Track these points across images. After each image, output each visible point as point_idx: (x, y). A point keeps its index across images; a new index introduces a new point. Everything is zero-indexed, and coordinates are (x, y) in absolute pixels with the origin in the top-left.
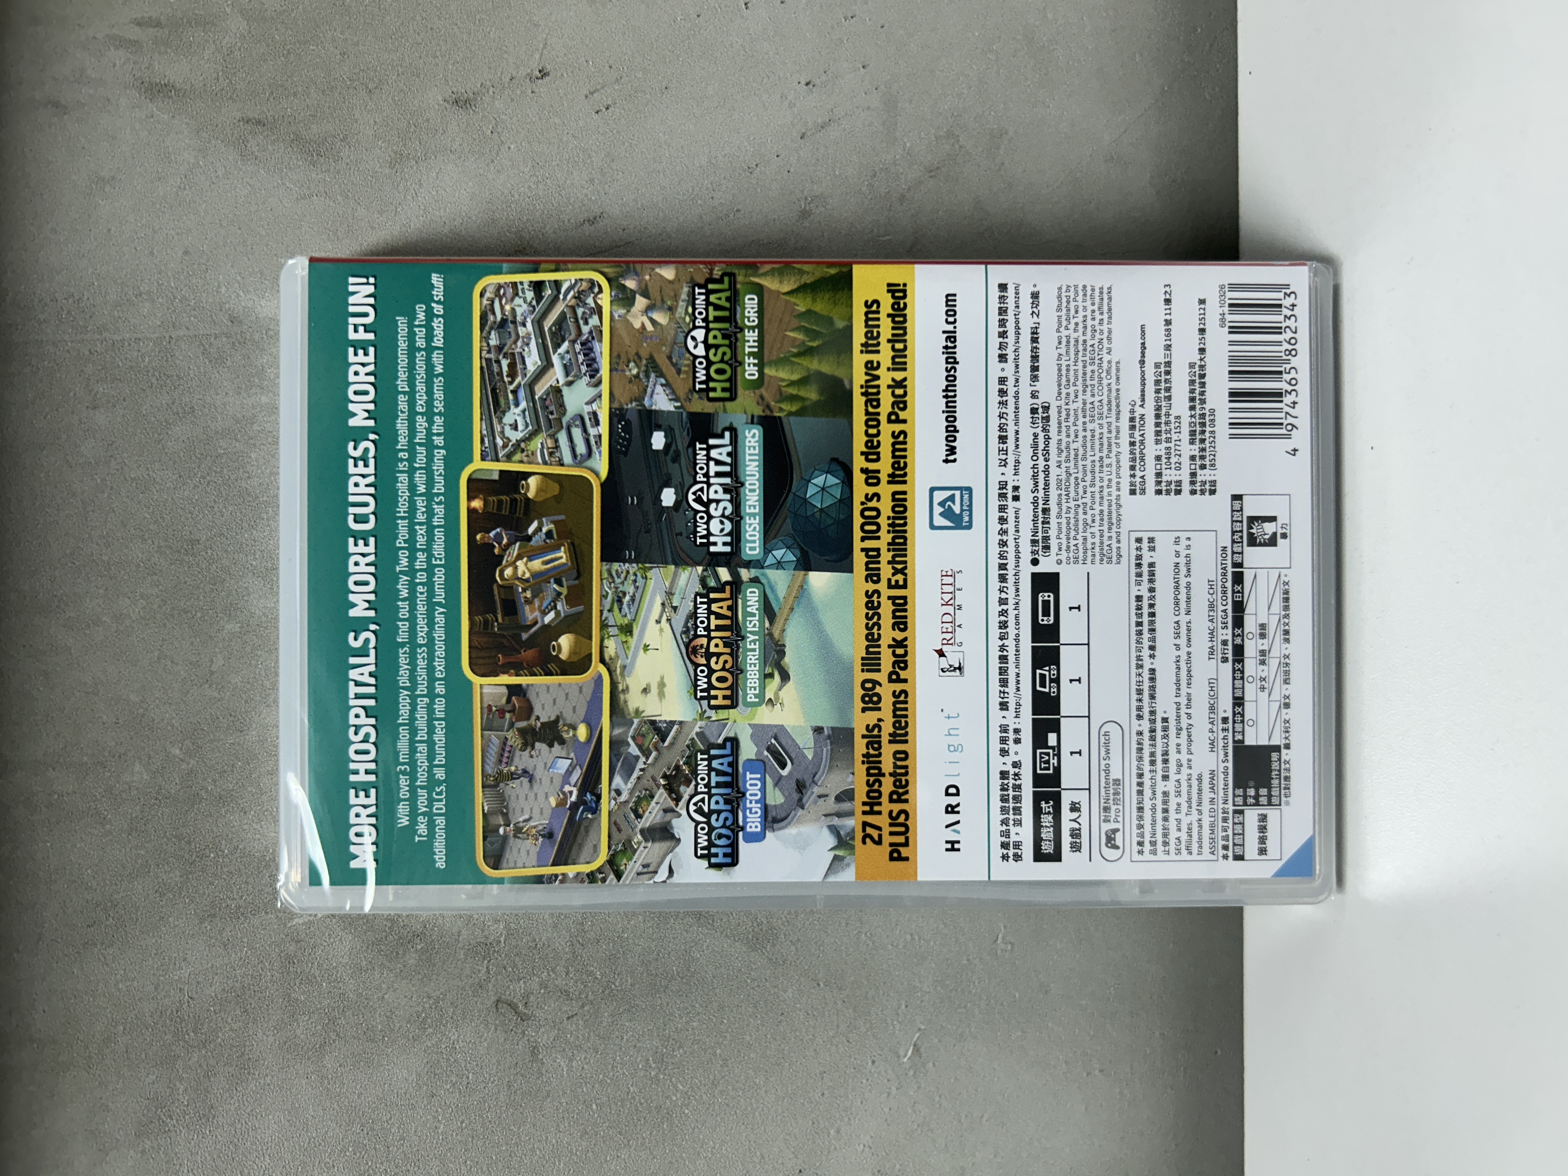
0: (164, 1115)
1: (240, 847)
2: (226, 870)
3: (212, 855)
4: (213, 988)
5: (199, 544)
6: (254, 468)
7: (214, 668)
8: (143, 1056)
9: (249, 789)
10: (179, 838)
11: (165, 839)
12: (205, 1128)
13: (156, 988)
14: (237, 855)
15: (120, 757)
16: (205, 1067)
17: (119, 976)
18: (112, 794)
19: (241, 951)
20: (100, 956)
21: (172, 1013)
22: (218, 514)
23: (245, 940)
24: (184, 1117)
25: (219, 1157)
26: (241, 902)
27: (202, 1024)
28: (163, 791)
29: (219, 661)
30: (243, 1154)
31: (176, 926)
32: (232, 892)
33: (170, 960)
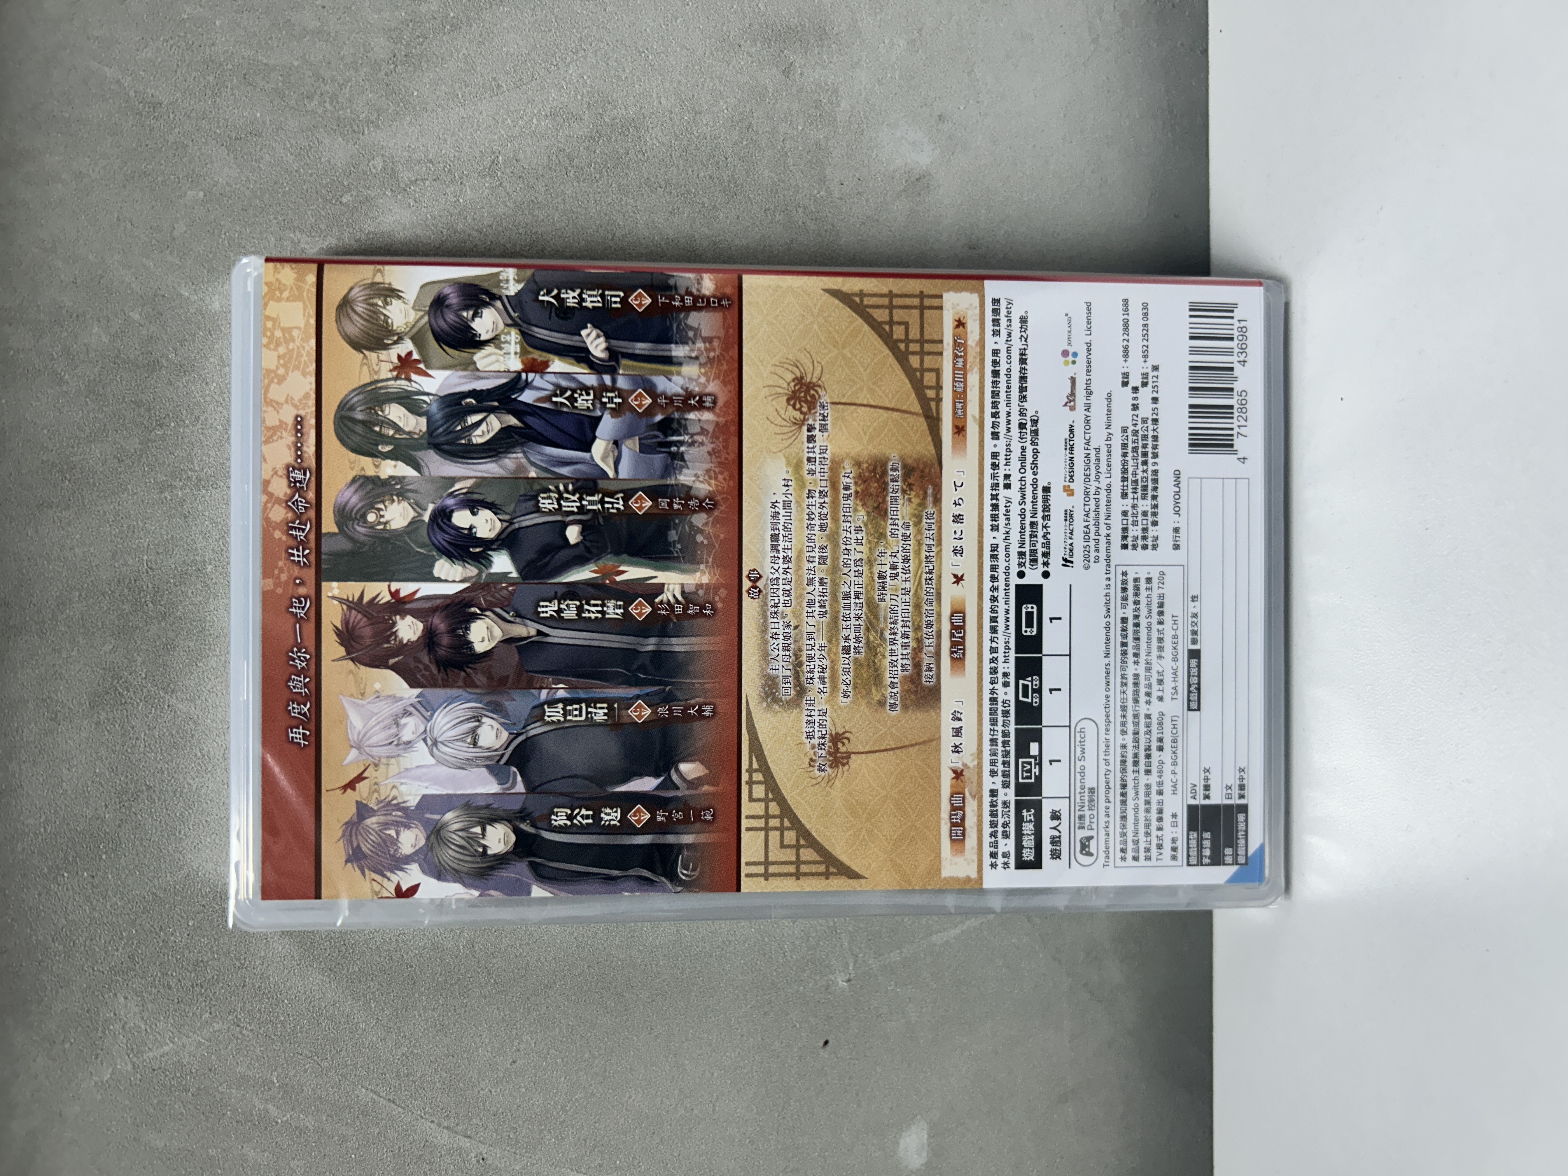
0: (121, 685)
1: (202, 418)
2: (186, 440)
3: (172, 424)
4: (173, 561)
5: (161, 106)
6: (219, 36)
7: (176, 233)
8: (100, 624)
9: (212, 360)
10: (138, 404)
11: (124, 405)
12: (164, 702)
13: (114, 556)
14: (199, 426)
15: (78, 316)
16: (164, 640)
17: (75, 541)
18: (69, 354)
19: (203, 524)
20: (56, 518)
21: (130, 582)
22: (181, 78)
23: (206, 513)
24: (142, 690)
25: (178, 733)
26: (203, 475)
27: (161, 596)
28: (123, 356)
29: (181, 228)
30: (203, 732)
31: (136, 494)
32: (193, 463)
33: (129, 527)
